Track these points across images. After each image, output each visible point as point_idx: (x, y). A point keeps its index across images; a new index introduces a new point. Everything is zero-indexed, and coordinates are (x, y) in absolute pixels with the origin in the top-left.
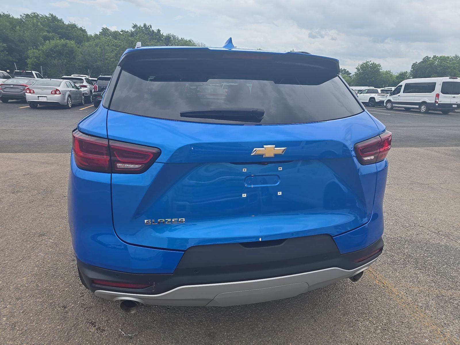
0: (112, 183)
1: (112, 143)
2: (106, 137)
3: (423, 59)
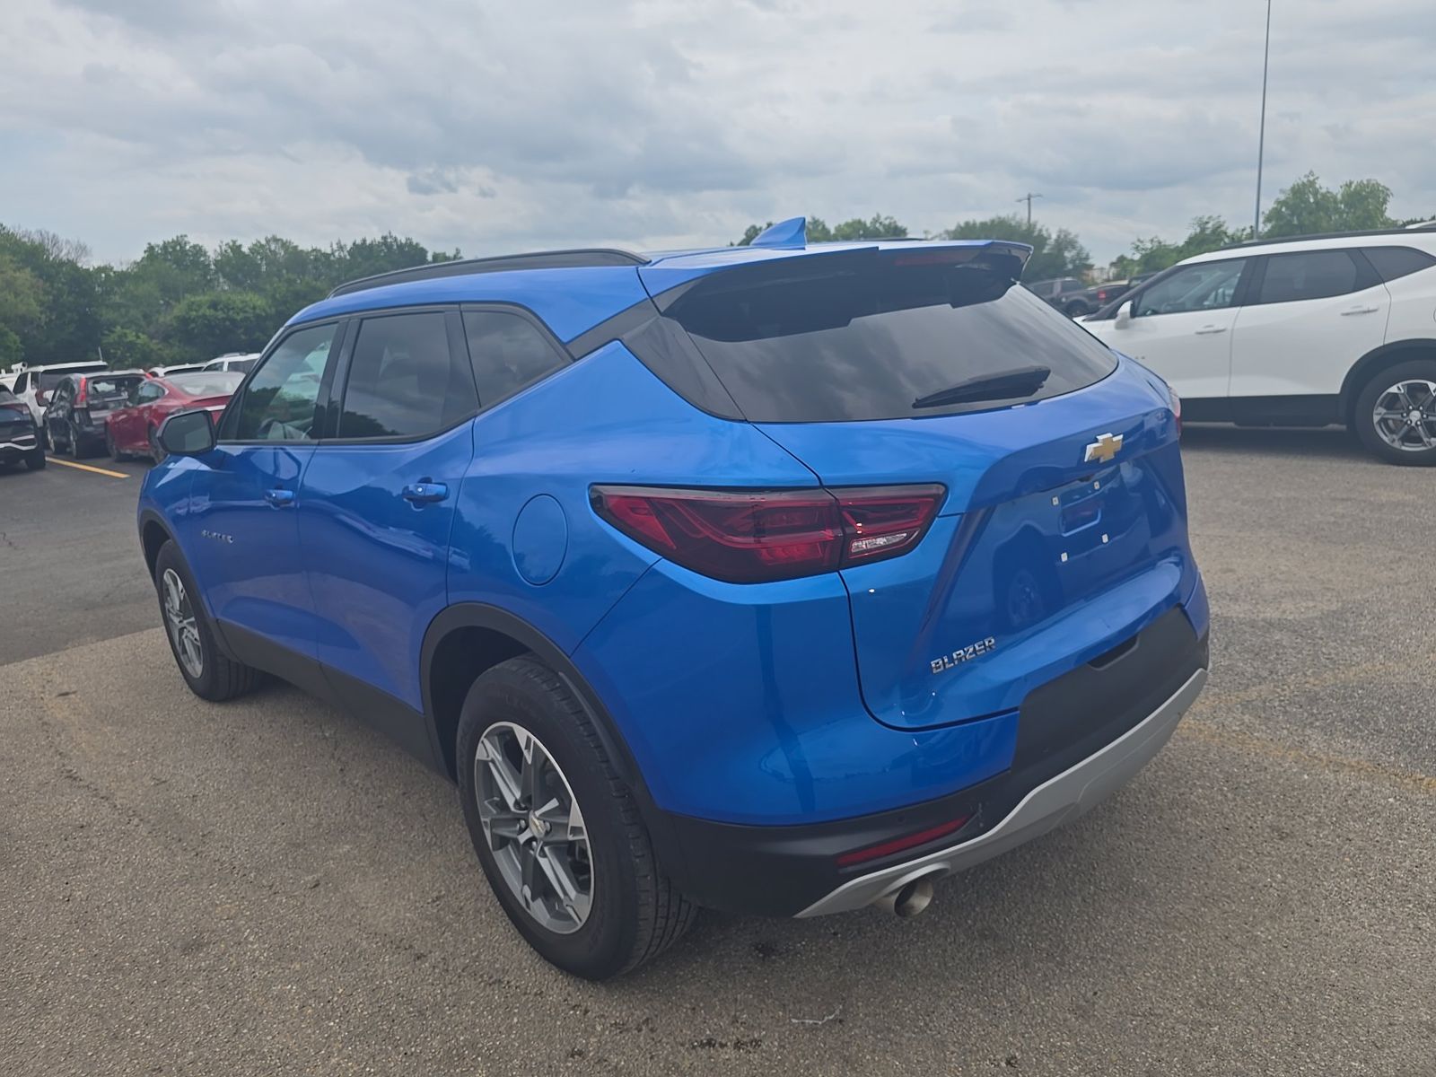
0: (850, 592)
1: (839, 494)
2: (818, 484)
3: (746, 234)
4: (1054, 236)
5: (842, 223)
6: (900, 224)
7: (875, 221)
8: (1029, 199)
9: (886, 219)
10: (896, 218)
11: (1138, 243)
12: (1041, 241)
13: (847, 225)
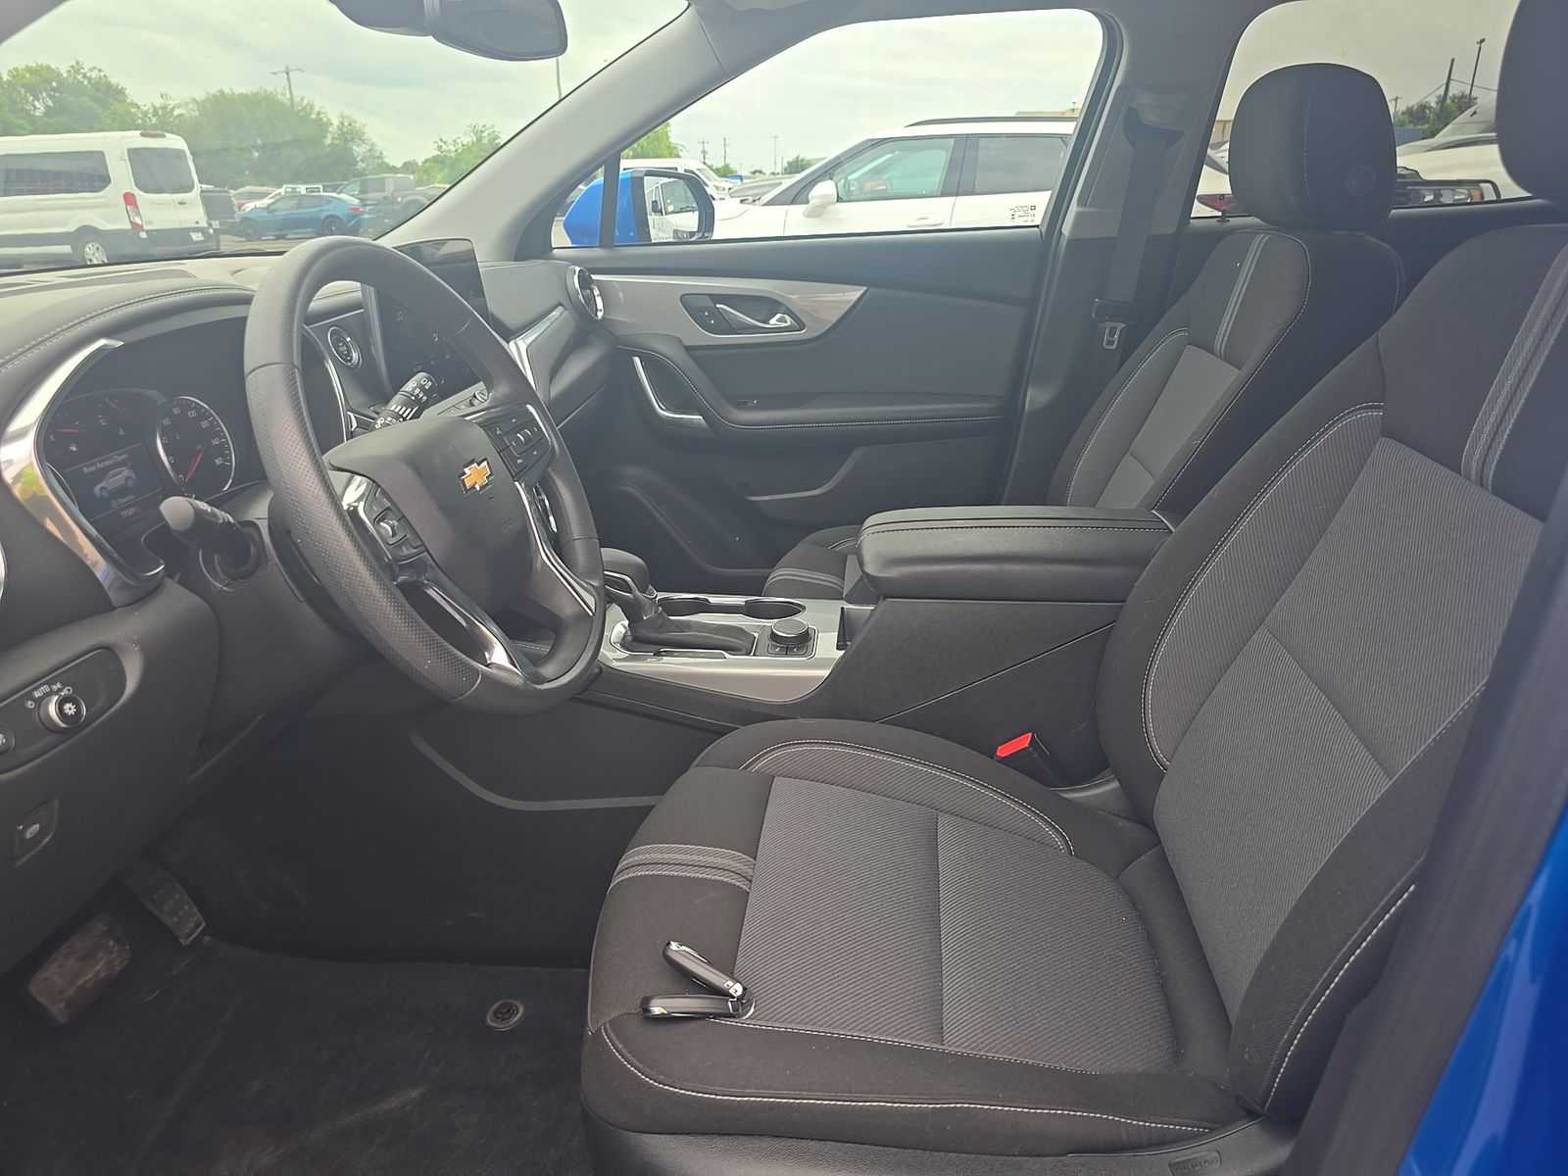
4: (336, 122)
5: (21, 66)
6: (113, 80)
7: (76, 68)
8: (288, 73)
9: (91, 70)
10: (106, 72)
11: (440, 143)
12: (321, 126)
13: (29, 69)
